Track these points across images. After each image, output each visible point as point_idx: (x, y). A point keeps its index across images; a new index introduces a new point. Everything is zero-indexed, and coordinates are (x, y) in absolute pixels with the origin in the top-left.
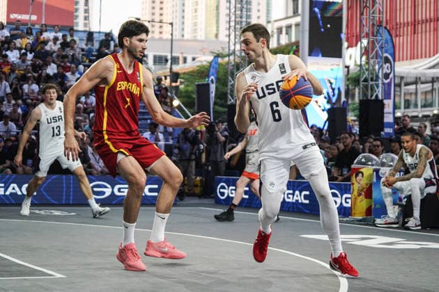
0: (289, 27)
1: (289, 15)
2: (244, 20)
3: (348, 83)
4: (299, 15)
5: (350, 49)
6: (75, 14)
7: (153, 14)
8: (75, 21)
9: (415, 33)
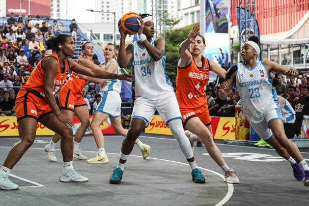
0: (193, 13)
1: (192, 5)
2: (162, 9)
3: (232, 50)
4: (199, 5)
5: (234, 27)
6: (51, 8)
7: (103, 7)
8: (51, 13)
9: (276, 15)
